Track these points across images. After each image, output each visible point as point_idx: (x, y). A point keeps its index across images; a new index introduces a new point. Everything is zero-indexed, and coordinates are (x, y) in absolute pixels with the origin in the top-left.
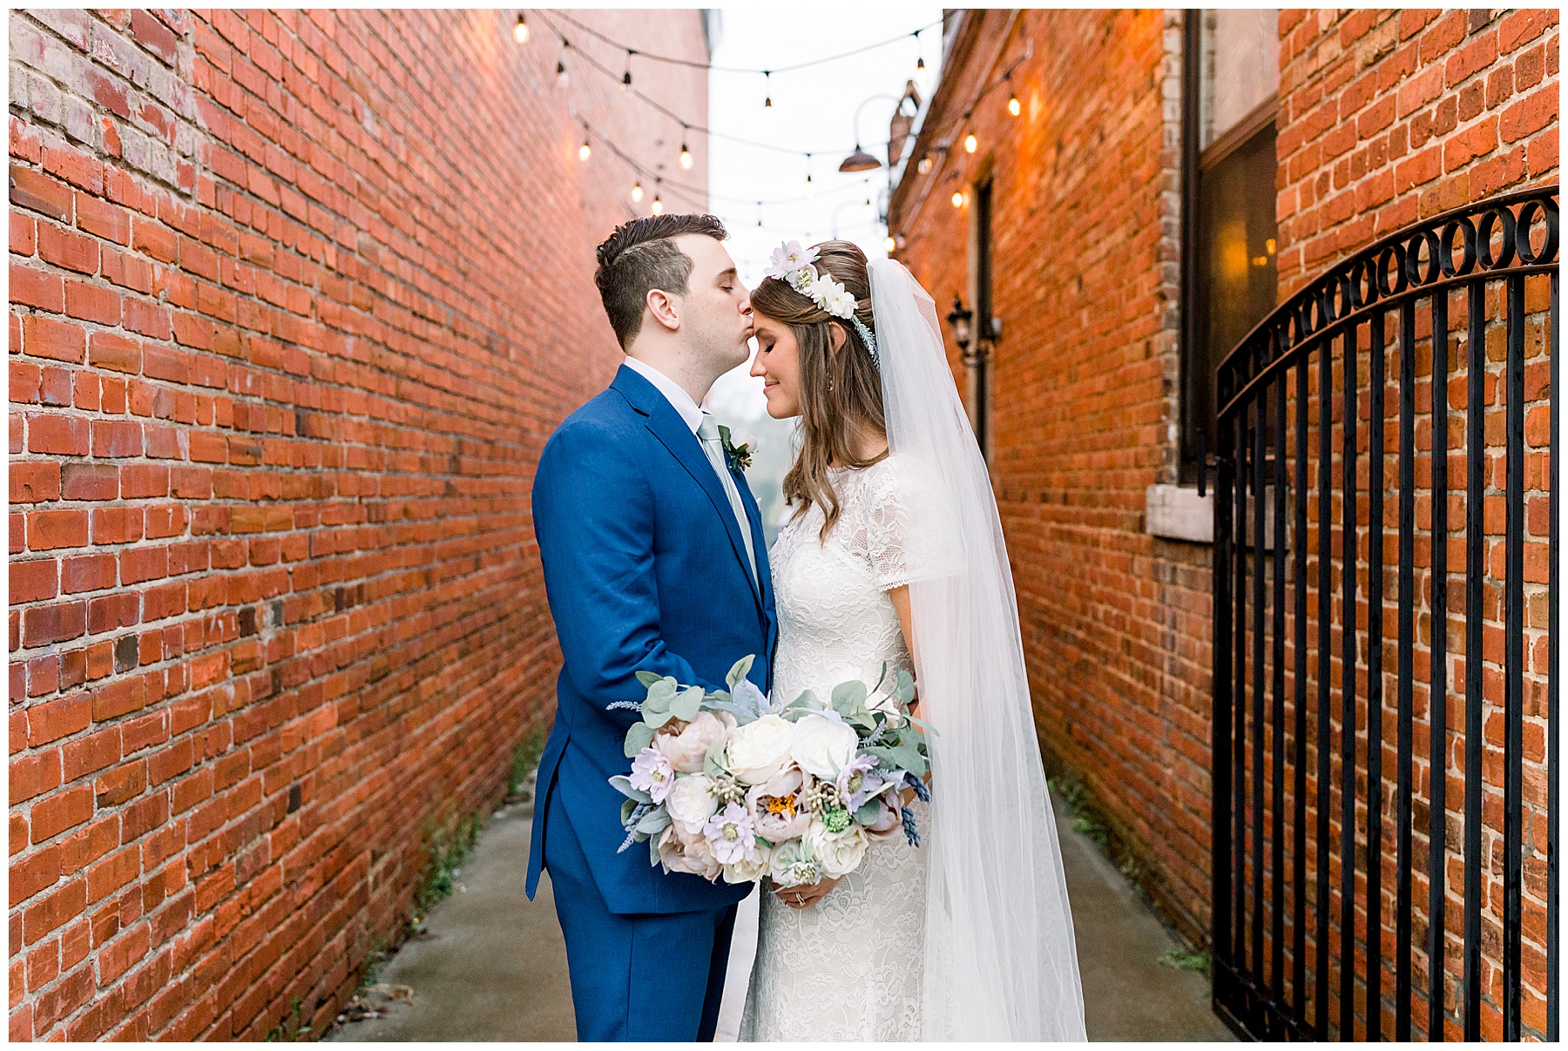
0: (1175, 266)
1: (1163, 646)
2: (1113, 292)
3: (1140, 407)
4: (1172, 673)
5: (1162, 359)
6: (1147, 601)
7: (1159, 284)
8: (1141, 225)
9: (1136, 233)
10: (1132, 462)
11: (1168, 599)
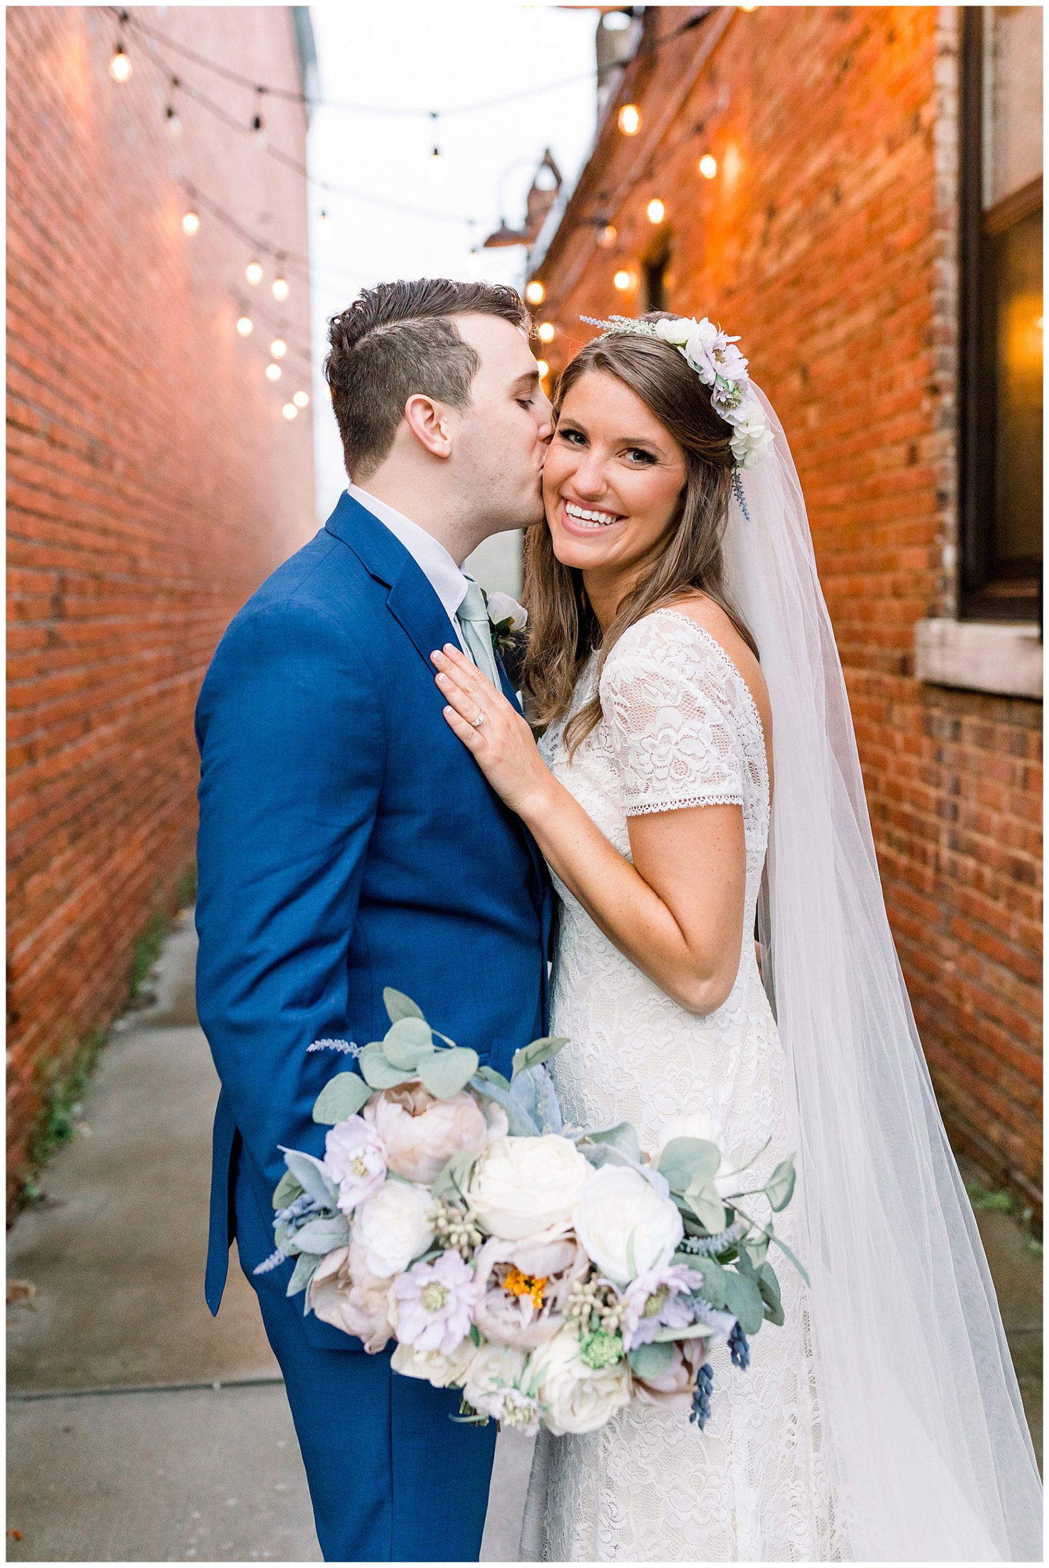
0: (950, 353)
1: (940, 816)
2: (856, 386)
3: (901, 525)
4: (953, 849)
5: (935, 466)
6: (913, 760)
7: (931, 372)
8: (900, 302)
9: (892, 312)
10: (888, 590)
11: (948, 758)
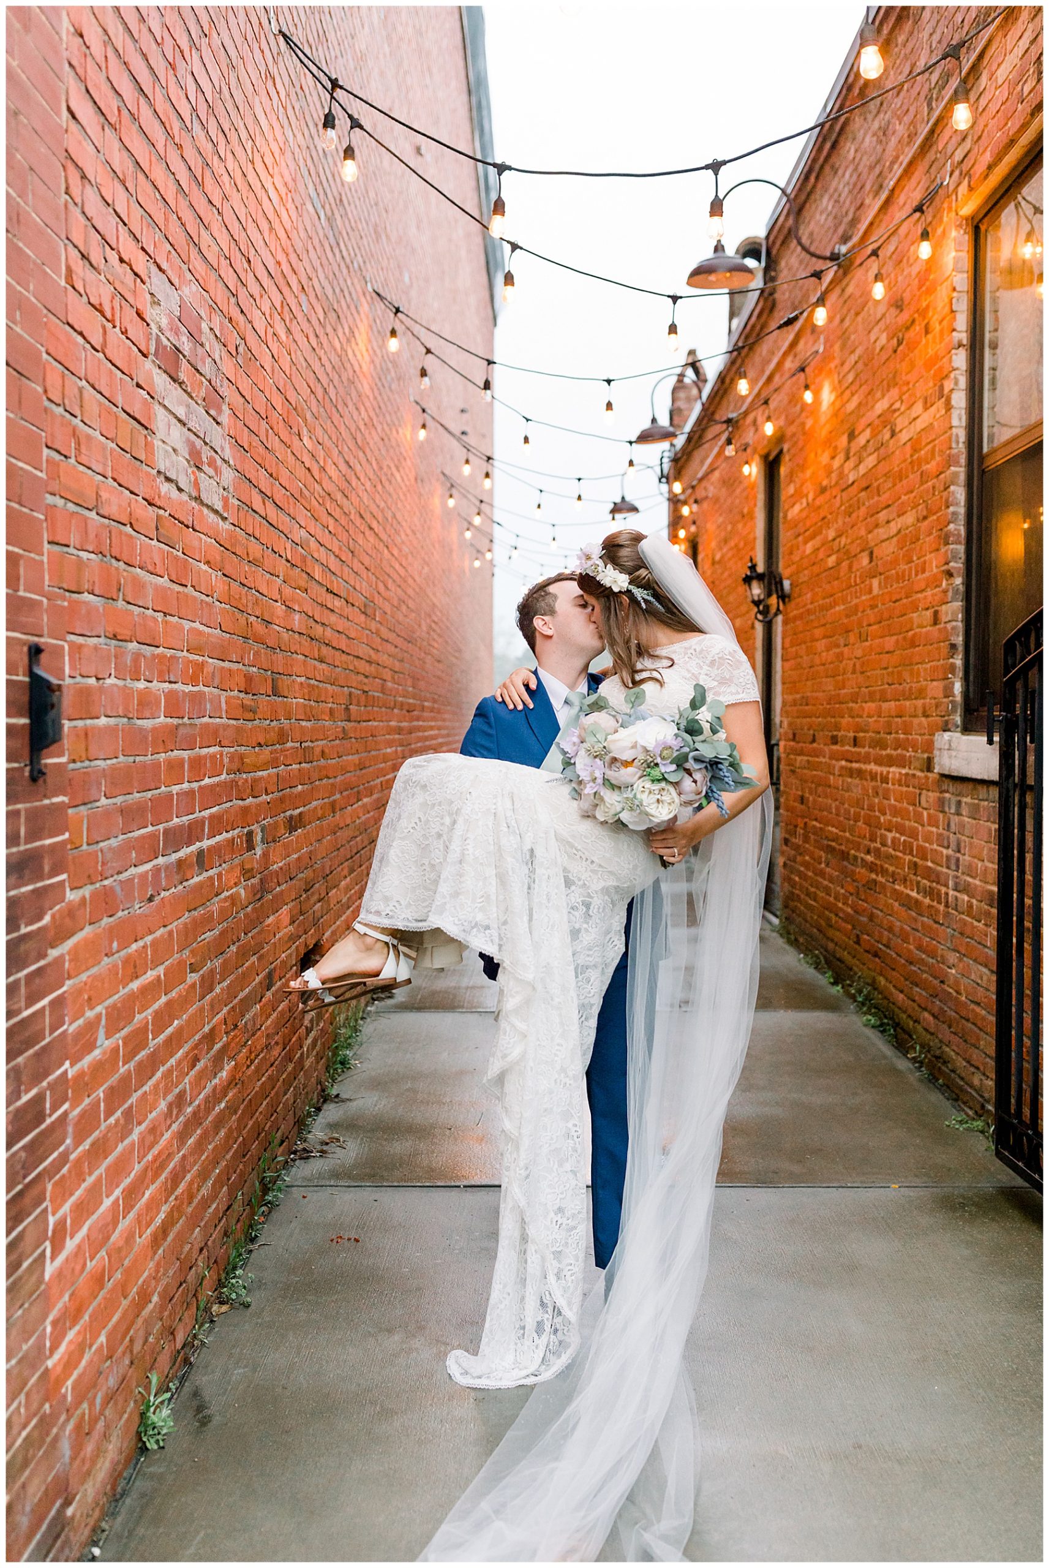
0: (960, 550)
1: (948, 868)
2: (903, 567)
3: (928, 666)
4: (955, 890)
5: (949, 626)
6: (934, 829)
7: (947, 563)
8: (930, 512)
9: (925, 518)
10: (920, 712)
11: (953, 828)
